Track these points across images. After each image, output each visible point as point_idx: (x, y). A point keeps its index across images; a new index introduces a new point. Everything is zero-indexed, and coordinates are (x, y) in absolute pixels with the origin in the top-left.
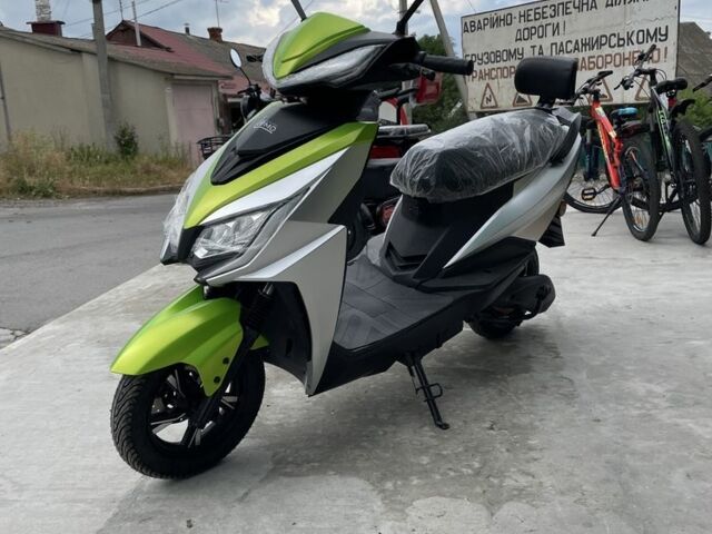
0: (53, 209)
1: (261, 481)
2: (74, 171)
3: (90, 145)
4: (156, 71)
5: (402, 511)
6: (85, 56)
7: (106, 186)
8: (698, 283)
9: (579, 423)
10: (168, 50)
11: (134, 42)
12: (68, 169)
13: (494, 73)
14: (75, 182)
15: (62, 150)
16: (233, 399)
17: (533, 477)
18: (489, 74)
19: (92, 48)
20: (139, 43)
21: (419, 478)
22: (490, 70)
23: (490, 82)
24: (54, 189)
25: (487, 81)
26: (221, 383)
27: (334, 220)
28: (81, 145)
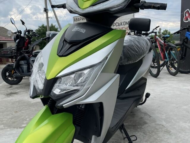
8: (166, 88)
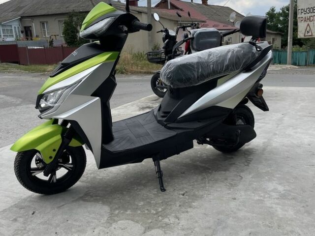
0: (123, 78)
1: (73, 201)
2: (134, 63)
3: (142, 52)
4: (171, 20)
5: (111, 224)
6: (143, 14)
7: (145, 70)
9: (224, 199)
10: (181, 10)
11: (167, 8)
12: (132, 62)
13: (312, 18)
14: (133, 67)
15: (131, 54)
16: (72, 166)
17: (179, 220)
18: (309, 19)
19: (146, 10)
20: (169, 8)
21: (131, 211)
22: (310, 17)
23: (309, 23)
24: (125, 70)
25: (308, 22)
26: (53, 159)
27: (94, 95)
28: (139, 52)
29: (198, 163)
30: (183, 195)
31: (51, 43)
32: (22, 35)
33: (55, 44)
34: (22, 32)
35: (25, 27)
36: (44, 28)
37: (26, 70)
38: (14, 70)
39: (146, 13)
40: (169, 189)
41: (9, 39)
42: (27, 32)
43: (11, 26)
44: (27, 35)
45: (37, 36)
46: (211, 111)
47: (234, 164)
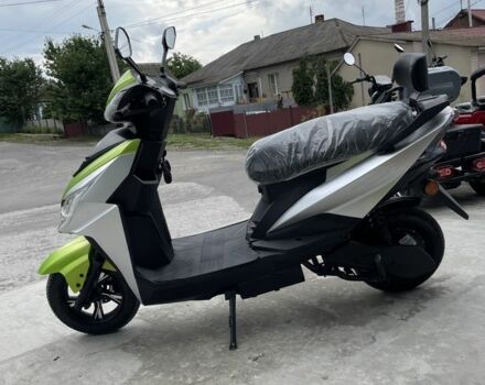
29: (326, 308)
30: (256, 359)
31: (280, 103)
32: (245, 97)
33: (285, 105)
34: (245, 92)
35: (249, 85)
36: (273, 82)
37: (240, 145)
38: (226, 146)
39: (420, 41)
40: (243, 347)
41: (227, 104)
42: (251, 91)
43: (231, 85)
44: (251, 96)
45: (264, 96)
46: (320, 221)
47: (384, 314)
